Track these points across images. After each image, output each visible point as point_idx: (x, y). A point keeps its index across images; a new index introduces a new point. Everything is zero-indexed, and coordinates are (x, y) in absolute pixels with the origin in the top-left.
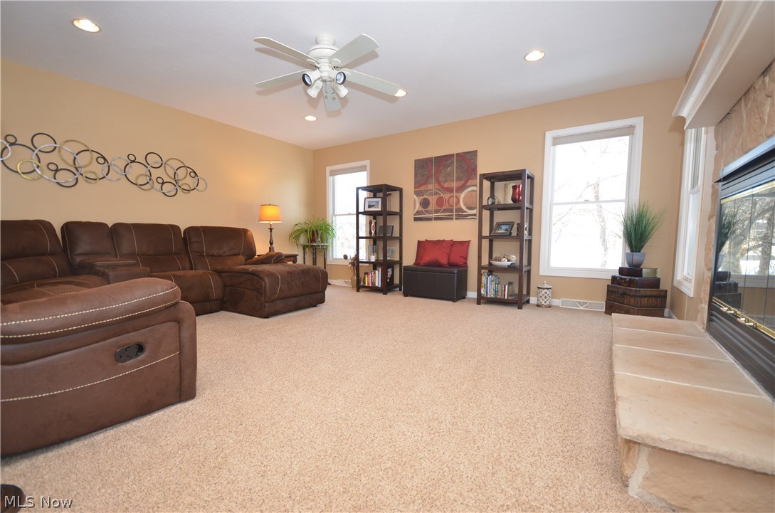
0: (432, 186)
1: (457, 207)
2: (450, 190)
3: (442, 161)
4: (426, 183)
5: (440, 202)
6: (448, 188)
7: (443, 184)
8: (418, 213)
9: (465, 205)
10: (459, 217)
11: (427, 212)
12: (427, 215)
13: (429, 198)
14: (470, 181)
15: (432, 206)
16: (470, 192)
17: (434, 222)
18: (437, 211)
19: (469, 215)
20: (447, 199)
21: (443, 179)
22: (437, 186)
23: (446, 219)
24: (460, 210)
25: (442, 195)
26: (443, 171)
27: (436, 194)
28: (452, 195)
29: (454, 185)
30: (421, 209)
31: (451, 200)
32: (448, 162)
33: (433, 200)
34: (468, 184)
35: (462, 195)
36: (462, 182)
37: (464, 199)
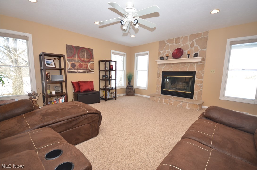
0: (76, 58)
1: (87, 68)
2: (84, 62)
3: (80, 49)
4: (73, 56)
5: (80, 66)
6: (83, 61)
7: (81, 59)
8: (70, 69)
9: (90, 68)
10: (88, 72)
11: (75, 69)
12: (75, 71)
13: (75, 63)
14: (92, 60)
15: (77, 67)
16: (92, 63)
17: (78, 74)
18: (79, 69)
19: (92, 72)
20: (83, 65)
21: (81, 57)
22: (79, 59)
23: (84, 73)
24: (89, 70)
25: (81, 63)
26: (81, 53)
27: (78, 62)
28: (85, 63)
29: (86, 60)
30: (71, 68)
31: (85, 65)
32: (83, 50)
33: (77, 64)
34: (91, 60)
35: (89, 64)
36: (89, 59)
37: (90, 66)
